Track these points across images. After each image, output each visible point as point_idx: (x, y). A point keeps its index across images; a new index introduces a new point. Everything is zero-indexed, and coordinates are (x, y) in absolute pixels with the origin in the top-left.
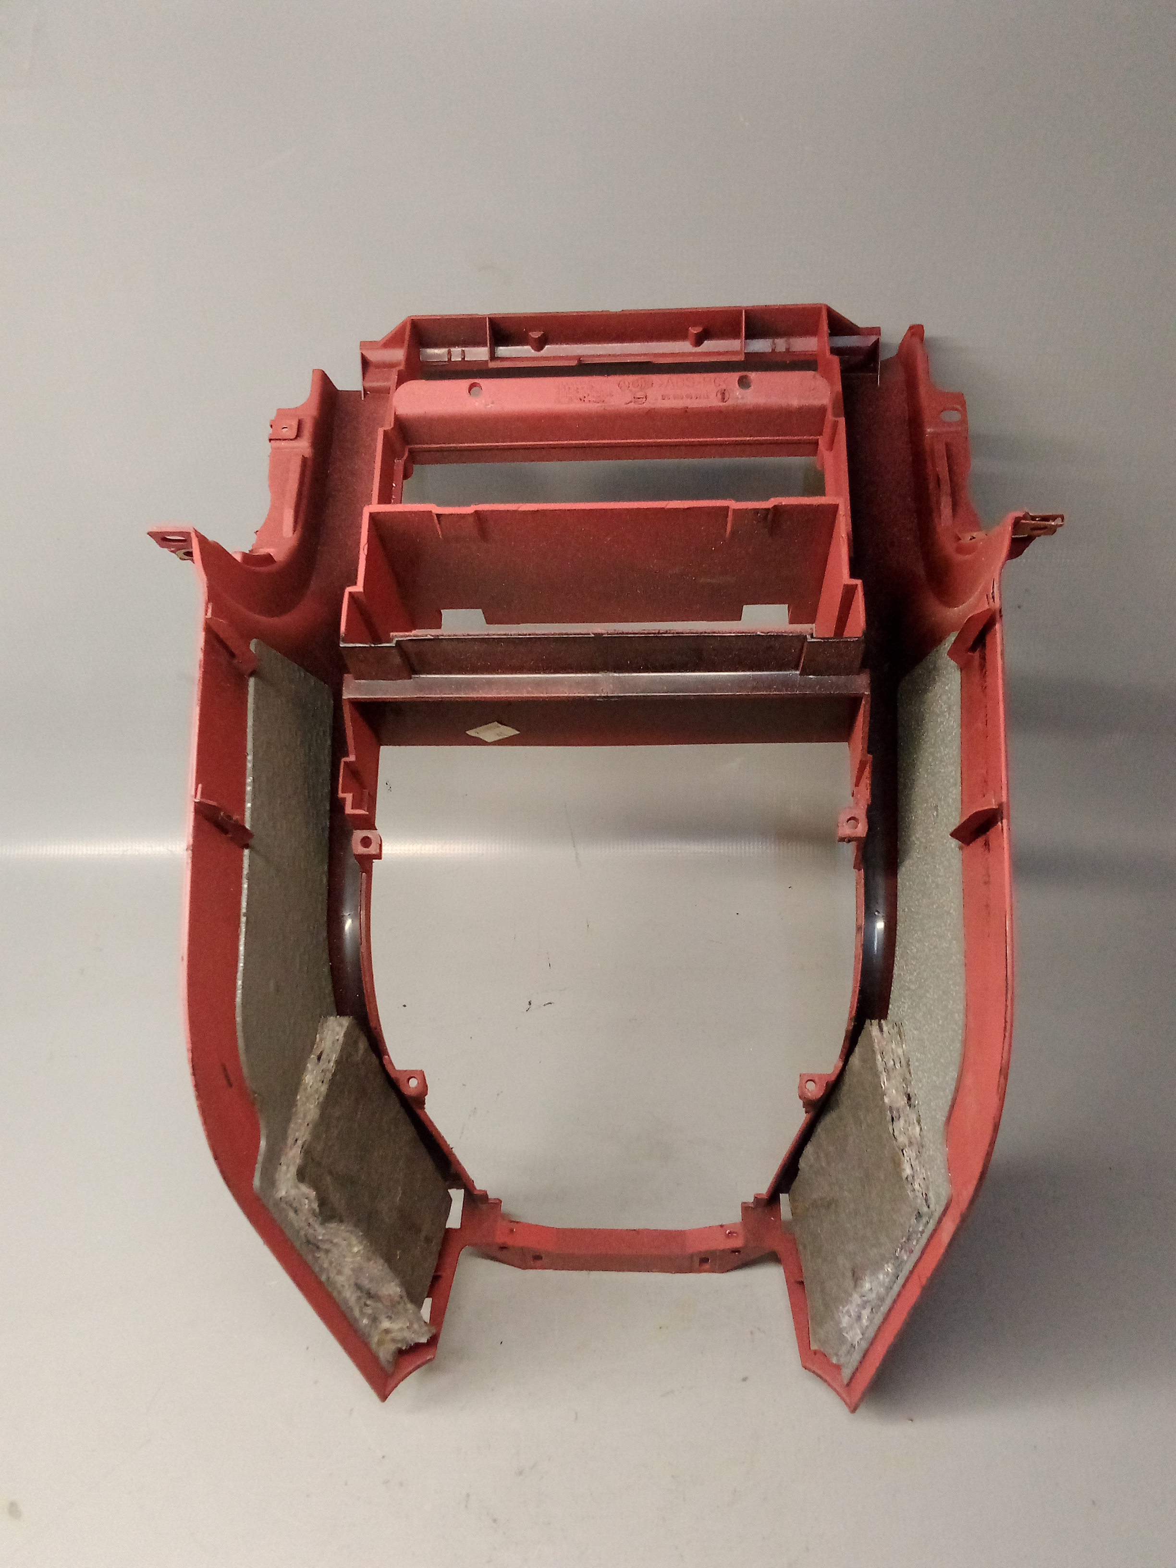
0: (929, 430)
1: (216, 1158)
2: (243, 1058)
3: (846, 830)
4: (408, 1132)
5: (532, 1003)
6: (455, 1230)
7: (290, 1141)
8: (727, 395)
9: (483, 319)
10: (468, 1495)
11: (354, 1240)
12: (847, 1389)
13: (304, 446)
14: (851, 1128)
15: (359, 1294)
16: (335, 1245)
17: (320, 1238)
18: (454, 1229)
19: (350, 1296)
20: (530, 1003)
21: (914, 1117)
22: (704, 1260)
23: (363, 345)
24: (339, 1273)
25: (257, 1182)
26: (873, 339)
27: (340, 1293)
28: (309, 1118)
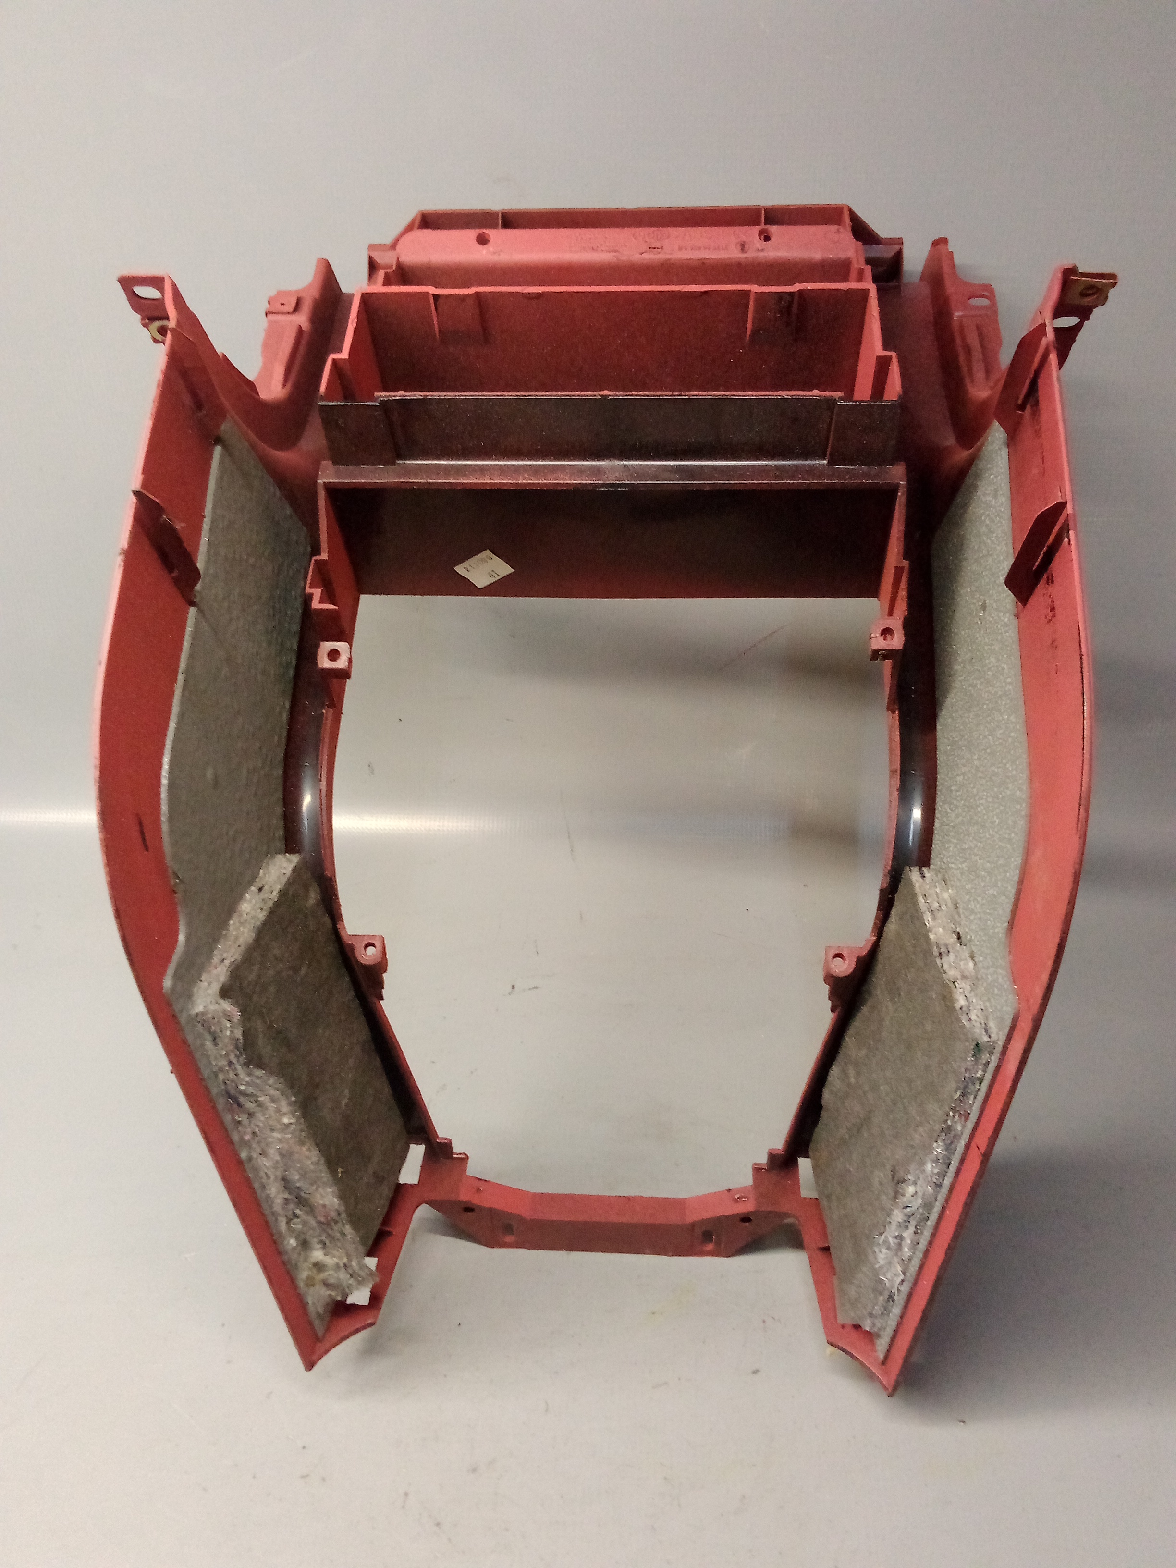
0: (957, 314)
1: (118, 915)
2: (165, 827)
3: (879, 643)
4: (362, 1032)
5: (515, 986)
6: (412, 1186)
7: (216, 960)
8: (746, 247)
9: (496, 214)
10: (406, 1494)
11: (285, 1107)
12: (883, 1367)
13: (302, 319)
14: (887, 1007)
15: (287, 1196)
16: (260, 1105)
17: (242, 1087)
18: (410, 1185)
19: (275, 1193)
20: (513, 987)
21: (966, 954)
22: (707, 1236)
23: (372, 247)
24: (263, 1153)
25: (167, 983)
26: (897, 247)
27: (263, 1187)
28: (241, 941)
